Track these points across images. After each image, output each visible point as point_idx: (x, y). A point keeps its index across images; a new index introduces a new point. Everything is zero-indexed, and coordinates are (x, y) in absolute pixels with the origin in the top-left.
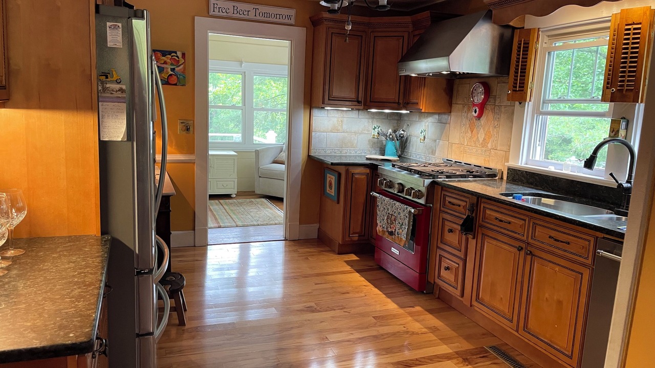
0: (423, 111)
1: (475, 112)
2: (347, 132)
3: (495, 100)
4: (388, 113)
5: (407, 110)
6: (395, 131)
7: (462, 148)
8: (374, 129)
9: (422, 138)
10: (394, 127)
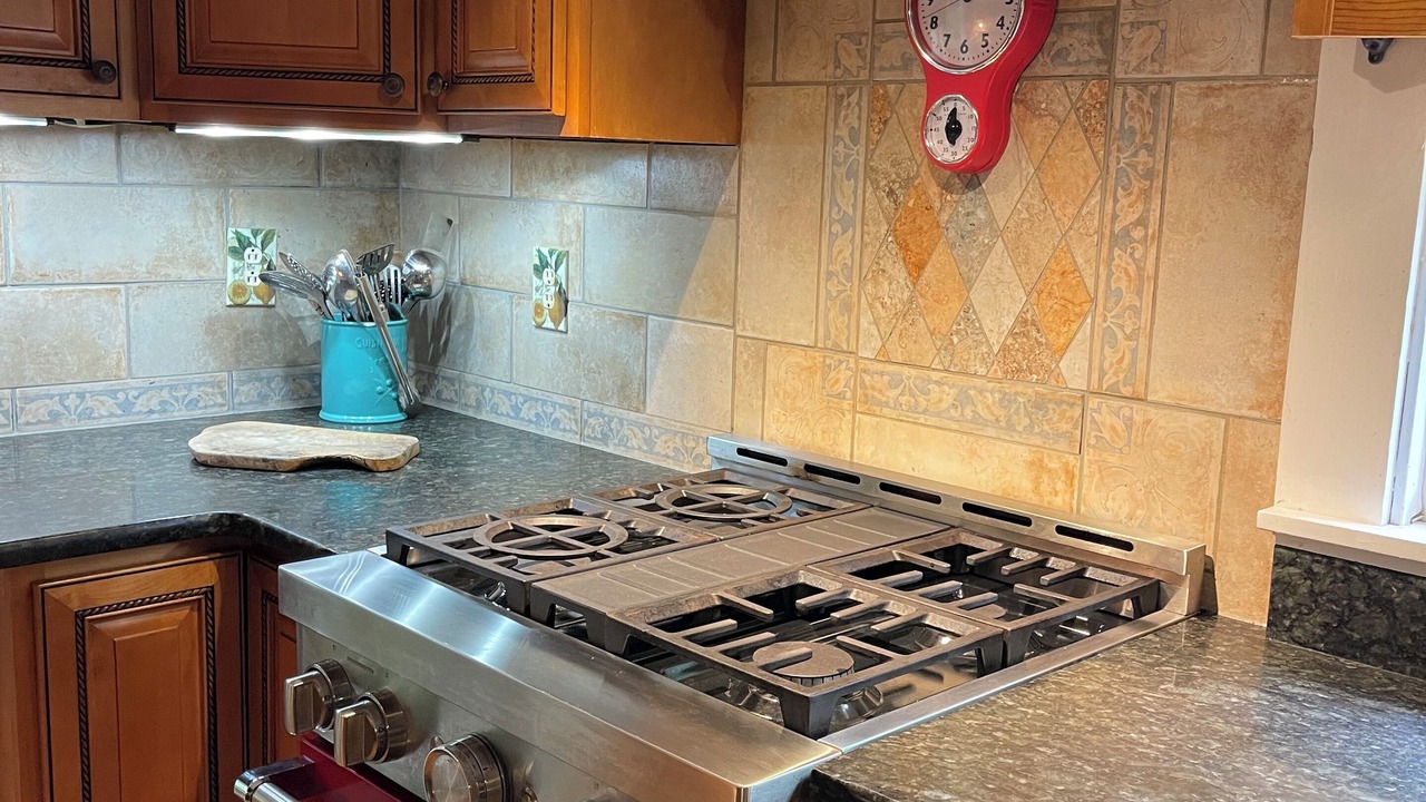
0: (572, 129)
1: (953, 131)
2: (44, 280)
3: (1109, 47)
4: (318, 149)
5: (446, 127)
6: (371, 263)
7: (844, 374)
8: (237, 252)
9: (549, 302)
10: (363, 234)
